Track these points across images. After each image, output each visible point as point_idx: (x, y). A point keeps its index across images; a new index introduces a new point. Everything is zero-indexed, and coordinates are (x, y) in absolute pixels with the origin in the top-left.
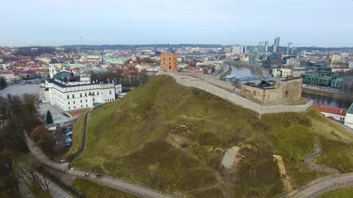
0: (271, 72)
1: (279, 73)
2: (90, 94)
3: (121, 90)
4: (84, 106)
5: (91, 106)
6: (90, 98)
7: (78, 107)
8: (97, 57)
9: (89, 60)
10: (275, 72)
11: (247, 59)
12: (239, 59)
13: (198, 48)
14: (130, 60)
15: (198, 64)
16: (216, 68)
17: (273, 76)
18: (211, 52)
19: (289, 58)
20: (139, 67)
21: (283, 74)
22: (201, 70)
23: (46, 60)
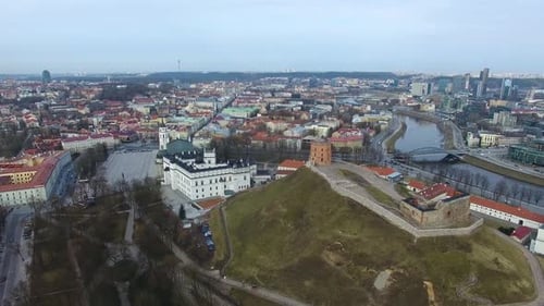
0: (465, 138)
1: (477, 140)
2: (221, 180)
3: (255, 171)
5: (221, 193)
6: (221, 185)
7: (207, 195)
8: (210, 104)
9: (200, 111)
10: (471, 139)
11: (432, 108)
12: (419, 106)
13: (356, 81)
14: (257, 111)
15: (357, 119)
16: (382, 127)
17: (467, 143)
18: (376, 88)
19: (498, 112)
20: (271, 125)
21: (483, 141)
22: (360, 134)
23: (143, 109)
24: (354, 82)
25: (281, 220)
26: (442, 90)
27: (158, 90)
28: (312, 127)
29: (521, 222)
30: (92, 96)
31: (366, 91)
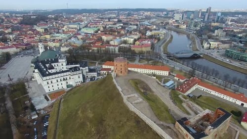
0: (202, 44)
1: (209, 45)
2: (64, 80)
4: (60, 88)
5: (65, 87)
7: (56, 88)
8: (76, 26)
9: (70, 30)
10: (206, 45)
11: (184, 27)
12: (178, 26)
13: (149, 13)
14: (99, 30)
15: (149, 33)
16: (161, 37)
17: (203, 47)
18: (158, 16)
19: (217, 29)
20: (104, 38)
21: (211, 45)
22: (149, 42)
23: (40, 29)
24: (148, 13)
25: (88, 123)
26: (188, 18)
27: (52, 18)
28: (125, 39)
29: (242, 104)
30: (16, 22)
31: (154, 18)
